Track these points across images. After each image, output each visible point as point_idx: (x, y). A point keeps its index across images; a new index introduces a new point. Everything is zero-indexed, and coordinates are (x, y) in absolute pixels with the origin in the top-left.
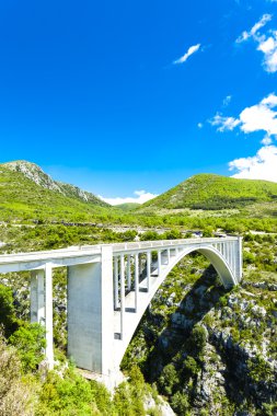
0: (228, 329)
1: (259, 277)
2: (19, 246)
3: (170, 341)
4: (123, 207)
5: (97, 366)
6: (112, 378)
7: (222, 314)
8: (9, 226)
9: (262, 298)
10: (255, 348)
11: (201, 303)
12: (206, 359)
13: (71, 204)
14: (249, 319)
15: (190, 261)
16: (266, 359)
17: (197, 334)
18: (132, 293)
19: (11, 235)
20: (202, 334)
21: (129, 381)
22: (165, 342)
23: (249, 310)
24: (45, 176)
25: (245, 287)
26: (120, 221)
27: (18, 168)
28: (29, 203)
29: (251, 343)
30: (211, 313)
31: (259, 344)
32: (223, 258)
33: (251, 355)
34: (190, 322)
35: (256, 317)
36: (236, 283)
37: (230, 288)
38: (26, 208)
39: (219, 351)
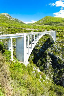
0: (53, 52)
1: (60, 40)
2: (5, 33)
4: (29, 24)
5: (23, 60)
6: (26, 63)
7: (51, 49)
8: (2, 28)
9: (60, 45)
10: (59, 56)
11: (47, 46)
12: (47, 59)
13: (16, 23)
14: (57, 50)
15: (44, 37)
16: (61, 59)
17: (45, 53)
18: (31, 44)
19: (3, 30)
20: (47, 53)
21: (30, 63)
22: (38, 55)
23: (57, 48)
24: (10, 17)
25: (57, 42)
26: (28, 28)
27: (4, 15)
28: (7, 23)
29: (58, 55)
30: (49, 48)
31: (60, 55)
32: (52, 36)
33: (58, 58)
34: (44, 50)
35: (59, 49)
36: (55, 42)
37: (53, 43)
38: (6, 24)
39: (50, 57)
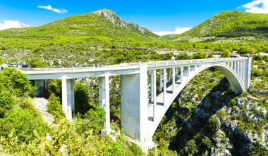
0: (236, 121)
1: (263, 86)
2: (101, 61)
3: (193, 126)
4: (167, 37)
5: (137, 136)
7: (232, 111)
8: (96, 49)
9: (264, 102)
10: (256, 136)
11: (216, 102)
12: (218, 139)
13: (133, 36)
14: (252, 116)
15: (210, 74)
16: (264, 145)
17: (212, 123)
19: (97, 55)
20: (216, 123)
21: (158, 147)
22: (189, 126)
23: (253, 110)
24: (118, 18)
25: (251, 93)
26: (163, 47)
27: (102, 14)
28: (108, 35)
29: (253, 133)
30: (224, 109)
31: (260, 134)
32: (234, 72)
33: (252, 141)
34: (207, 114)
35: (259, 115)
36: (244, 90)
37: (240, 93)
38: (106, 38)
39: (228, 136)
